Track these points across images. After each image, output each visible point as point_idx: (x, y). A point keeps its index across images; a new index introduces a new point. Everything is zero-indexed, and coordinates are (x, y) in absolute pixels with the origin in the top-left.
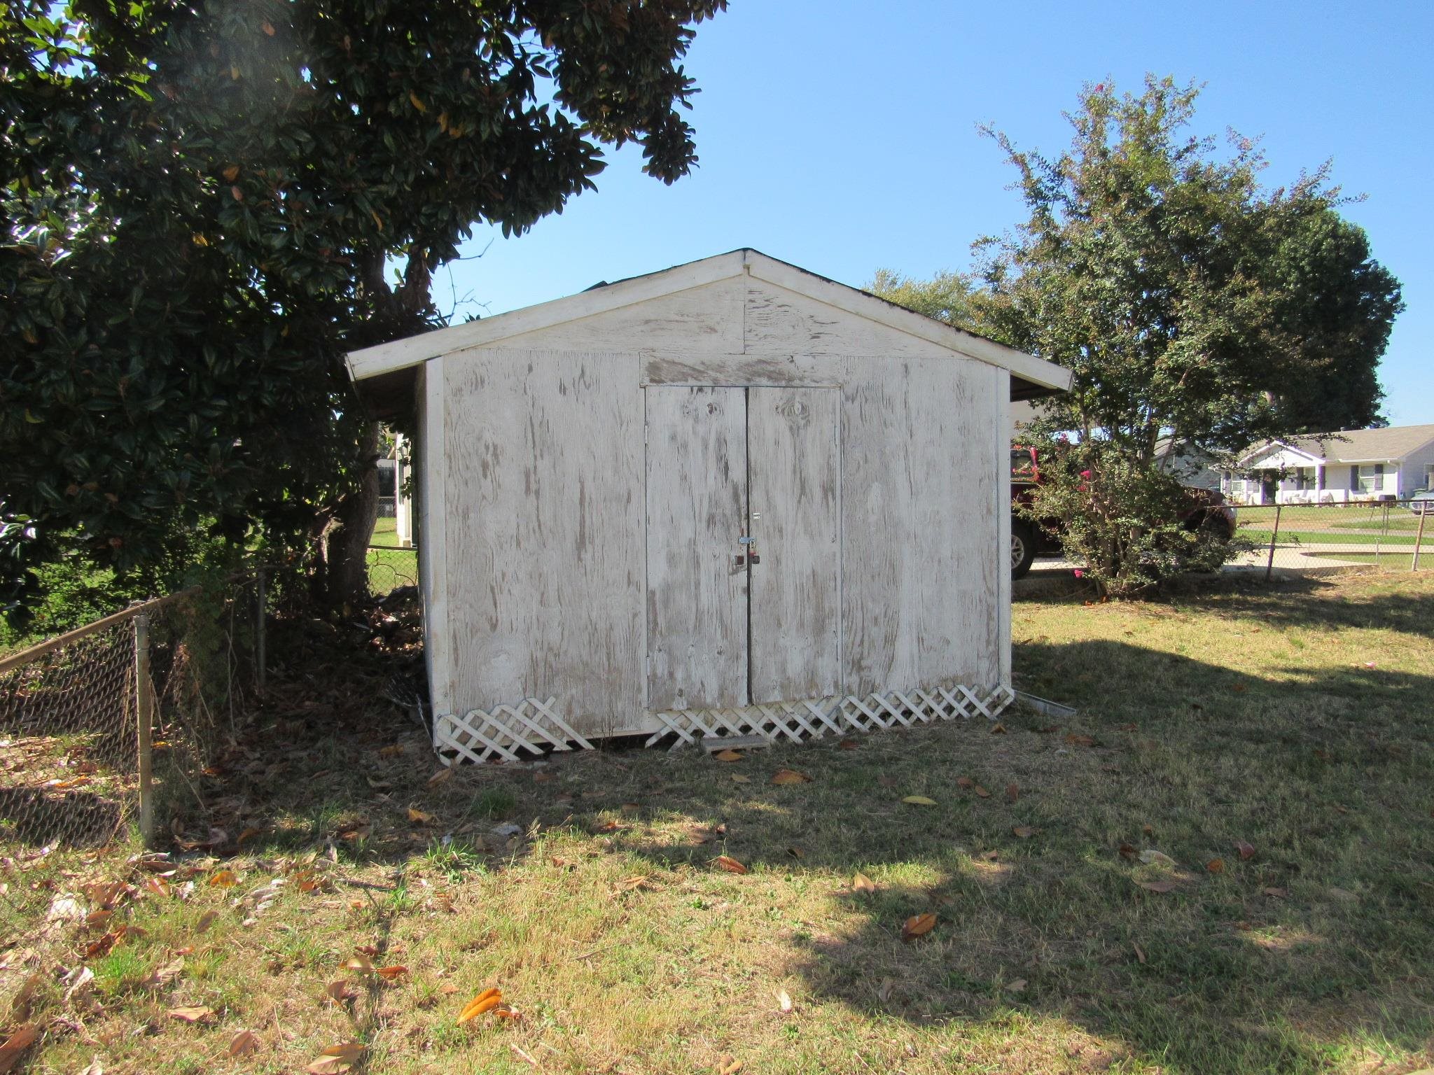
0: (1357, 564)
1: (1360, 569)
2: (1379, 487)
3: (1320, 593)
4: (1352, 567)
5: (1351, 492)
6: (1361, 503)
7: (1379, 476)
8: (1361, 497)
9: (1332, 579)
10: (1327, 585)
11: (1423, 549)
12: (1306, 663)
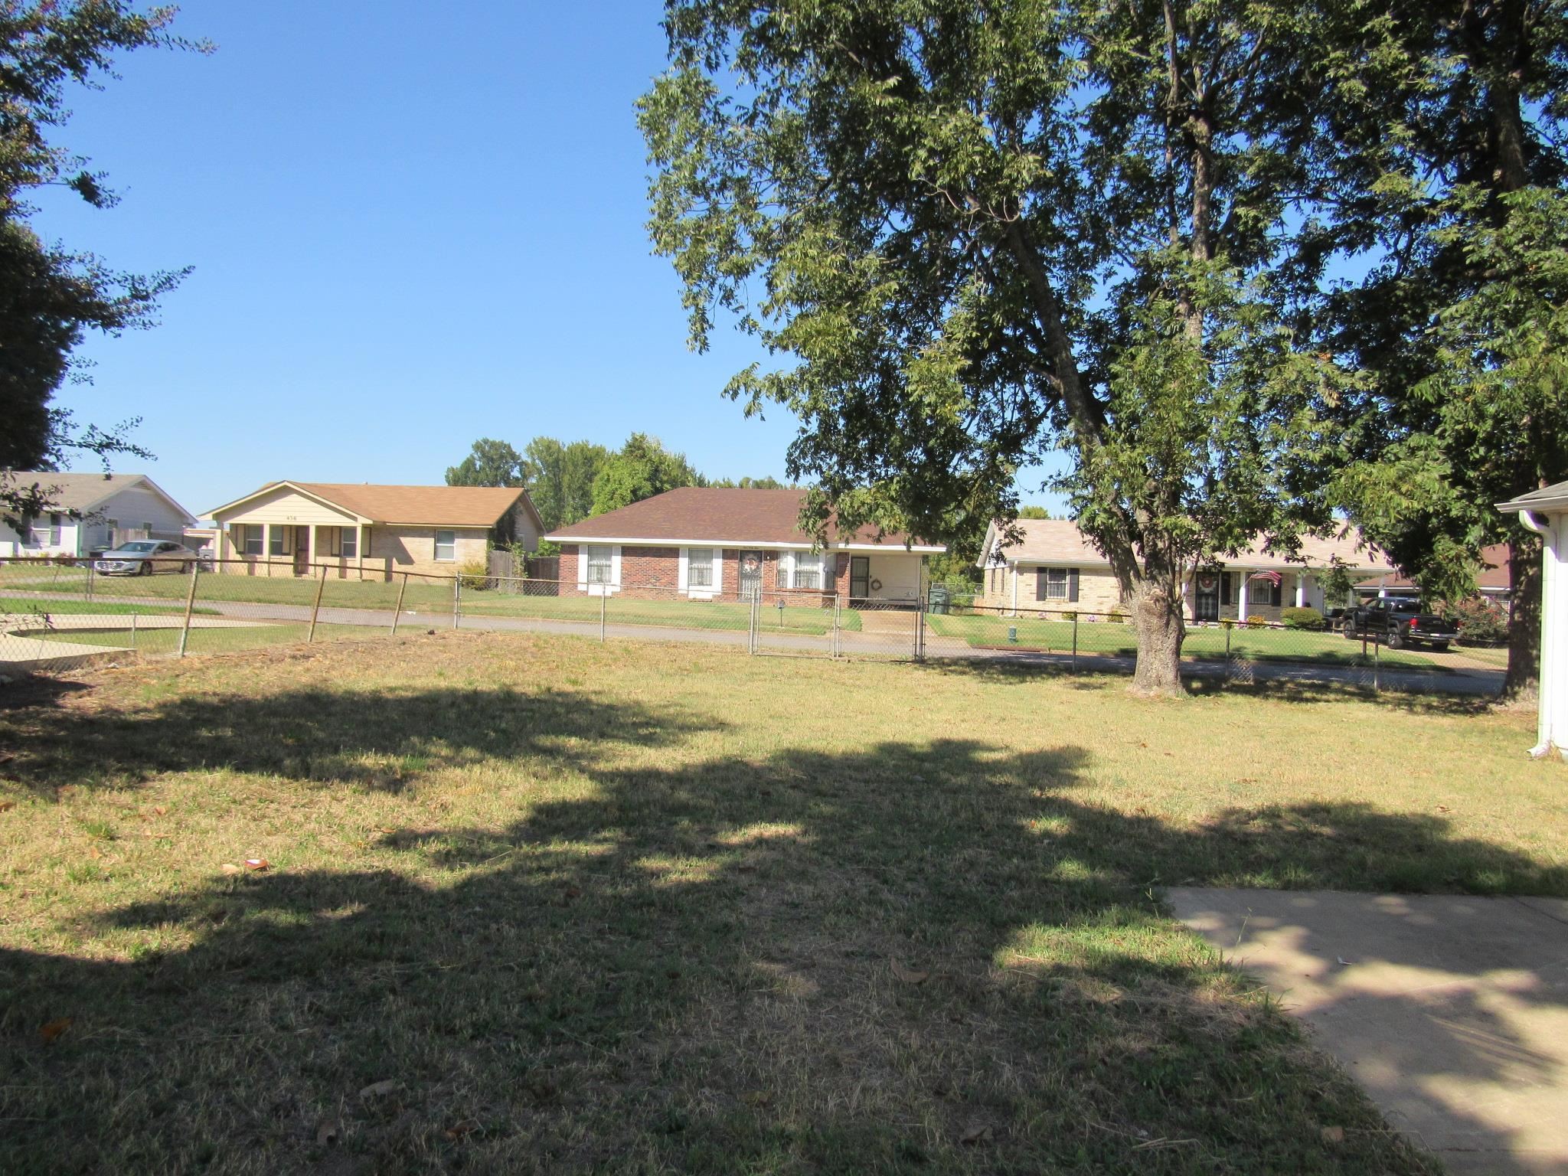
0: (100, 649)
1: (113, 658)
2: (56, 542)
3: (70, 702)
4: (102, 655)
5: (20, 545)
6: (33, 559)
7: (55, 528)
8: (34, 553)
9: (76, 675)
10: (77, 687)
11: (196, 622)
12: (153, 886)
